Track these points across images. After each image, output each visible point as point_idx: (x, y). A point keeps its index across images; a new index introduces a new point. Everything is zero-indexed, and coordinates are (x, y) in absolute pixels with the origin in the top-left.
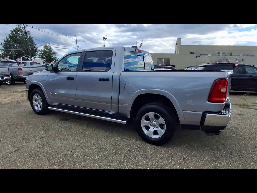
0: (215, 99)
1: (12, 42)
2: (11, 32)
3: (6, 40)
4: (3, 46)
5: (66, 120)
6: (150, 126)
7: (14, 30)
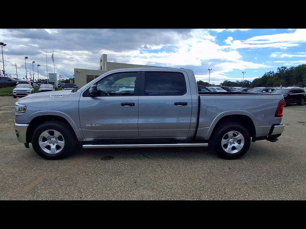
5: (110, 158)
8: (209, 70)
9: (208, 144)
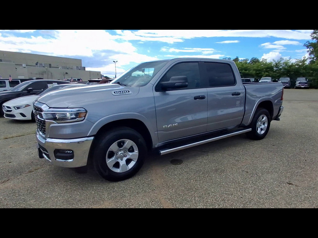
8: (115, 62)
9: (251, 129)
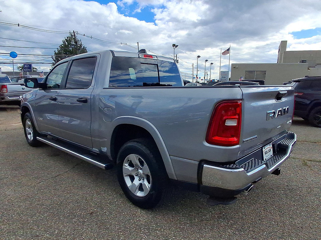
0: (216, 138)
1: (64, 54)
2: (63, 42)
3: (57, 52)
4: (54, 60)
6: (135, 176)
7: (66, 40)
